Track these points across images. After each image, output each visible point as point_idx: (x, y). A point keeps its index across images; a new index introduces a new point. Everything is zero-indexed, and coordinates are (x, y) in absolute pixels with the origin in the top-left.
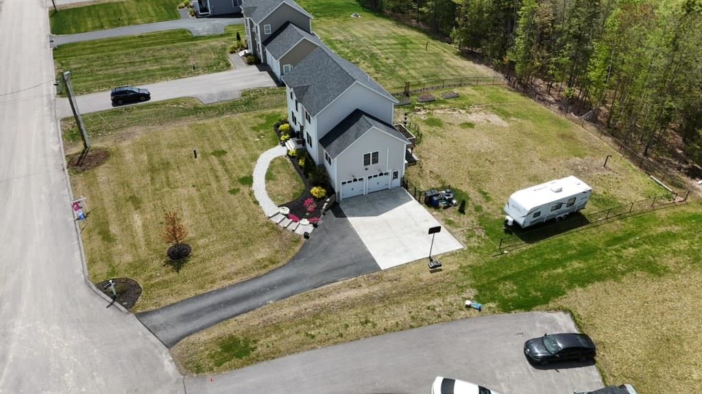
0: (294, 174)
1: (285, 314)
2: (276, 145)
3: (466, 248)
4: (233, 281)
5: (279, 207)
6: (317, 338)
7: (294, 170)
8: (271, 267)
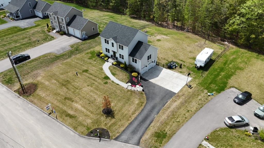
0: (121, 71)
1: (164, 118)
2: (105, 62)
3: (193, 78)
4: (136, 114)
5: (127, 83)
6: (181, 121)
7: (120, 69)
8: (144, 105)
